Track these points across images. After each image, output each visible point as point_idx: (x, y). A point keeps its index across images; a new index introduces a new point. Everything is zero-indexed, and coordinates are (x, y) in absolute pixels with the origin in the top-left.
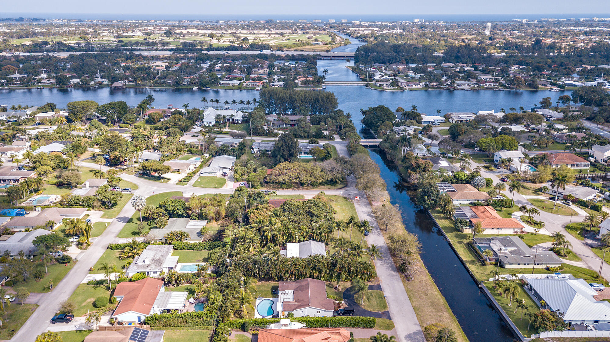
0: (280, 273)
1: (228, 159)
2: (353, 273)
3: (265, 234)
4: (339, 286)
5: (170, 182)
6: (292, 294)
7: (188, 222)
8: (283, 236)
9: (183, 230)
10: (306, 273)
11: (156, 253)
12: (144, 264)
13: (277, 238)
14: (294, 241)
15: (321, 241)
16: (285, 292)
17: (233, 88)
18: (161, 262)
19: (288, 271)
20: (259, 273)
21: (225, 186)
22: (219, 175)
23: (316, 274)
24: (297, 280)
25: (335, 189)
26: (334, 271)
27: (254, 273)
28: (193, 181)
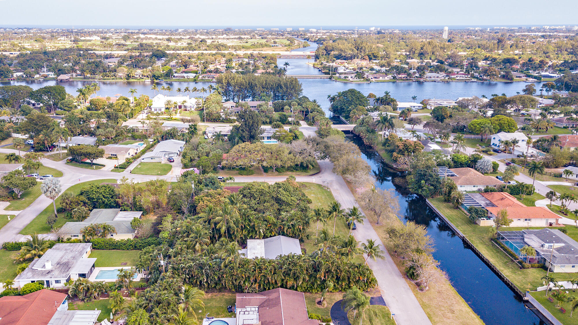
0: (238, 281)
1: (175, 143)
2: (344, 280)
3: (218, 227)
4: (324, 299)
5: (103, 169)
6: (256, 313)
7: (117, 214)
8: (242, 230)
9: (108, 222)
10: (276, 281)
11: (65, 254)
12: (43, 269)
13: (234, 233)
14: (258, 236)
15: (294, 236)
16: (245, 310)
17: (188, 81)
18: (69, 266)
19: (249, 277)
20: (207, 282)
21: (170, 173)
22: (164, 161)
23: (290, 283)
24: (262, 290)
25: (306, 175)
26: (316, 278)
27: (201, 282)
28: (131, 167)
